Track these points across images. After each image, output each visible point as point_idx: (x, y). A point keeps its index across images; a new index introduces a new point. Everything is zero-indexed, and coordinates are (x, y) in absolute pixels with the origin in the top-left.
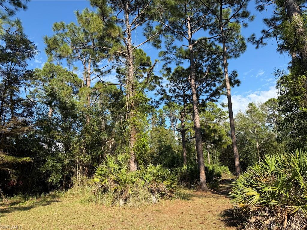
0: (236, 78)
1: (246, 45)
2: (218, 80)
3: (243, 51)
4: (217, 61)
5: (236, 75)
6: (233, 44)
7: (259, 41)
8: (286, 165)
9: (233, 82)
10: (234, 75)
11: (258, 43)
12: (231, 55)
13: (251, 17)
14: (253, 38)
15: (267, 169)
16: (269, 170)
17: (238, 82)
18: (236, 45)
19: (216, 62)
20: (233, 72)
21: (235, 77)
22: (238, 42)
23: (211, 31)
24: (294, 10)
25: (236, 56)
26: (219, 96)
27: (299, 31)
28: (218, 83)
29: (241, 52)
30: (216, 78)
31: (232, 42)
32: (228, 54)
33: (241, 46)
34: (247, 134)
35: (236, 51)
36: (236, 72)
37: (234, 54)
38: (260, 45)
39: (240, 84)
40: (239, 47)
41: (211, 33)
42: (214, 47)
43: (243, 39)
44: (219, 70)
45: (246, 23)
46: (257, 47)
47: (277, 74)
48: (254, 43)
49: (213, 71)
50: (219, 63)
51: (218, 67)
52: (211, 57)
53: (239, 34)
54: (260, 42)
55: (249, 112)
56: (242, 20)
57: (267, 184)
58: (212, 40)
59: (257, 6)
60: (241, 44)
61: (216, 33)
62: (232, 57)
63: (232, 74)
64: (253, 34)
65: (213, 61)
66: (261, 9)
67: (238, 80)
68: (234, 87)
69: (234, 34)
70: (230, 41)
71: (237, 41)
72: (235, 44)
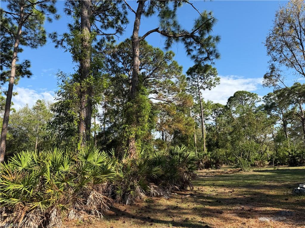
0: (28, 69)
1: (46, 39)
2: (6, 64)
3: (42, 44)
4: (11, 42)
5: (29, 66)
6: (33, 32)
7: (59, 41)
8: (40, 162)
9: (24, 72)
10: (27, 64)
11: (58, 43)
12: (28, 43)
13: (57, 15)
14: (55, 36)
15: (18, 166)
16: (20, 166)
17: (29, 74)
18: (36, 35)
19: (9, 42)
20: (26, 61)
21: (27, 67)
22: (39, 33)
23: (11, 5)
24: (86, 25)
25: (34, 46)
26: (4, 82)
27: (86, 44)
28: (6, 67)
29: (39, 44)
30: (4, 61)
31: (32, 29)
32: (25, 40)
33: (41, 38)
34: (29, 130)
35: (34, 41)
36: (29, 62)
37: (31, 43)
38: (59, 46)
39: (30, 76)
40: (39, 39)
41: (10, 8)
42: (10, 25)
43: (44, 32)
44: (10, 53)
45: (50, 18)
46: (56, 46)
47: (60, 76)
48: (55, 41)
49: (3, 51)
50: (12, 45)
51: (10, 48)
52: (3, 34)
53: (42, 26)
54: (60, 43)
55: (36, 109)
56: (48, 13)
57: (13, 182)
58: (9, 16)
59: (65, 8)
60: (41, 37)
61: (16, 11)
62: (29, 45)
63: (24, 63)
64: (55, 32)
65: (5, 40)
66: (68, 13)
67: (29, 71)
68: (23, 77)
69: (37, 23)
70: (31, 28)
71: (37, 31)
72: (35, 33)
